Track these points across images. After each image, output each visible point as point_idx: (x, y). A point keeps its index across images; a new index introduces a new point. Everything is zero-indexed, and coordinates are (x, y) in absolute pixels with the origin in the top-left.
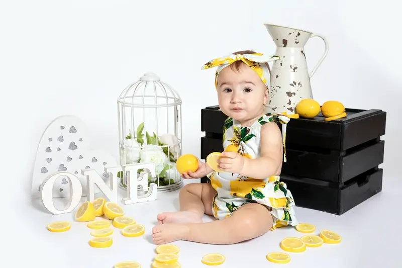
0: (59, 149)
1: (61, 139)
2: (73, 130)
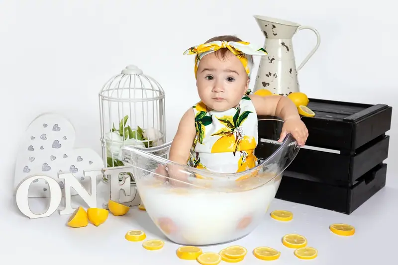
0: (42, 148)
2: (56, 128)
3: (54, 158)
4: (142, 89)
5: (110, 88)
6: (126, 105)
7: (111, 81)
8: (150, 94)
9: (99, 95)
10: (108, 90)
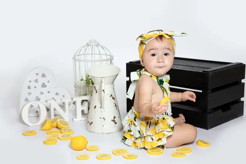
0: (35, 87)
1: (36, 81)
2: (44, 75)
3: (42, 93)
4: (100, 54)
5: (80, 54)
6: (90, 64)
7: (81, 49)
8: (104, 57)
9: (73, 58)
10: (79, 55)
